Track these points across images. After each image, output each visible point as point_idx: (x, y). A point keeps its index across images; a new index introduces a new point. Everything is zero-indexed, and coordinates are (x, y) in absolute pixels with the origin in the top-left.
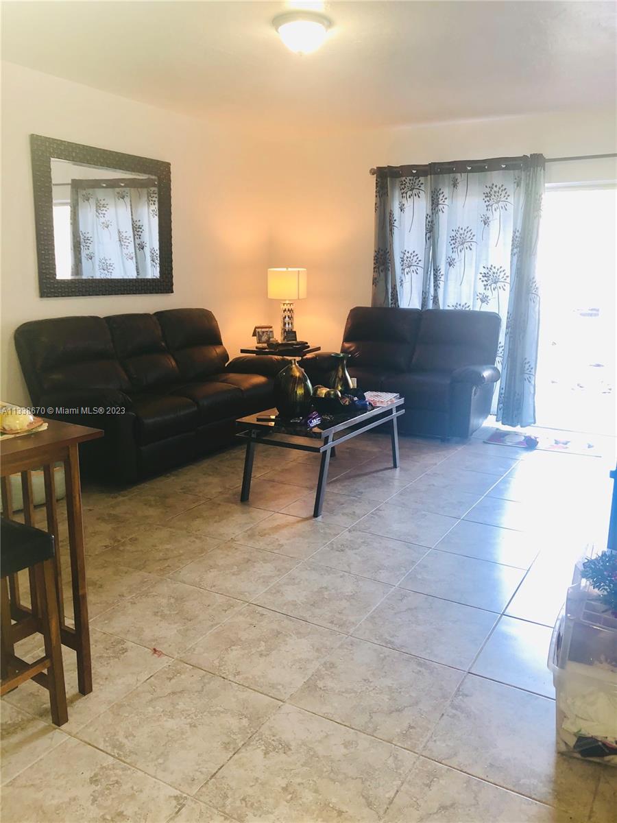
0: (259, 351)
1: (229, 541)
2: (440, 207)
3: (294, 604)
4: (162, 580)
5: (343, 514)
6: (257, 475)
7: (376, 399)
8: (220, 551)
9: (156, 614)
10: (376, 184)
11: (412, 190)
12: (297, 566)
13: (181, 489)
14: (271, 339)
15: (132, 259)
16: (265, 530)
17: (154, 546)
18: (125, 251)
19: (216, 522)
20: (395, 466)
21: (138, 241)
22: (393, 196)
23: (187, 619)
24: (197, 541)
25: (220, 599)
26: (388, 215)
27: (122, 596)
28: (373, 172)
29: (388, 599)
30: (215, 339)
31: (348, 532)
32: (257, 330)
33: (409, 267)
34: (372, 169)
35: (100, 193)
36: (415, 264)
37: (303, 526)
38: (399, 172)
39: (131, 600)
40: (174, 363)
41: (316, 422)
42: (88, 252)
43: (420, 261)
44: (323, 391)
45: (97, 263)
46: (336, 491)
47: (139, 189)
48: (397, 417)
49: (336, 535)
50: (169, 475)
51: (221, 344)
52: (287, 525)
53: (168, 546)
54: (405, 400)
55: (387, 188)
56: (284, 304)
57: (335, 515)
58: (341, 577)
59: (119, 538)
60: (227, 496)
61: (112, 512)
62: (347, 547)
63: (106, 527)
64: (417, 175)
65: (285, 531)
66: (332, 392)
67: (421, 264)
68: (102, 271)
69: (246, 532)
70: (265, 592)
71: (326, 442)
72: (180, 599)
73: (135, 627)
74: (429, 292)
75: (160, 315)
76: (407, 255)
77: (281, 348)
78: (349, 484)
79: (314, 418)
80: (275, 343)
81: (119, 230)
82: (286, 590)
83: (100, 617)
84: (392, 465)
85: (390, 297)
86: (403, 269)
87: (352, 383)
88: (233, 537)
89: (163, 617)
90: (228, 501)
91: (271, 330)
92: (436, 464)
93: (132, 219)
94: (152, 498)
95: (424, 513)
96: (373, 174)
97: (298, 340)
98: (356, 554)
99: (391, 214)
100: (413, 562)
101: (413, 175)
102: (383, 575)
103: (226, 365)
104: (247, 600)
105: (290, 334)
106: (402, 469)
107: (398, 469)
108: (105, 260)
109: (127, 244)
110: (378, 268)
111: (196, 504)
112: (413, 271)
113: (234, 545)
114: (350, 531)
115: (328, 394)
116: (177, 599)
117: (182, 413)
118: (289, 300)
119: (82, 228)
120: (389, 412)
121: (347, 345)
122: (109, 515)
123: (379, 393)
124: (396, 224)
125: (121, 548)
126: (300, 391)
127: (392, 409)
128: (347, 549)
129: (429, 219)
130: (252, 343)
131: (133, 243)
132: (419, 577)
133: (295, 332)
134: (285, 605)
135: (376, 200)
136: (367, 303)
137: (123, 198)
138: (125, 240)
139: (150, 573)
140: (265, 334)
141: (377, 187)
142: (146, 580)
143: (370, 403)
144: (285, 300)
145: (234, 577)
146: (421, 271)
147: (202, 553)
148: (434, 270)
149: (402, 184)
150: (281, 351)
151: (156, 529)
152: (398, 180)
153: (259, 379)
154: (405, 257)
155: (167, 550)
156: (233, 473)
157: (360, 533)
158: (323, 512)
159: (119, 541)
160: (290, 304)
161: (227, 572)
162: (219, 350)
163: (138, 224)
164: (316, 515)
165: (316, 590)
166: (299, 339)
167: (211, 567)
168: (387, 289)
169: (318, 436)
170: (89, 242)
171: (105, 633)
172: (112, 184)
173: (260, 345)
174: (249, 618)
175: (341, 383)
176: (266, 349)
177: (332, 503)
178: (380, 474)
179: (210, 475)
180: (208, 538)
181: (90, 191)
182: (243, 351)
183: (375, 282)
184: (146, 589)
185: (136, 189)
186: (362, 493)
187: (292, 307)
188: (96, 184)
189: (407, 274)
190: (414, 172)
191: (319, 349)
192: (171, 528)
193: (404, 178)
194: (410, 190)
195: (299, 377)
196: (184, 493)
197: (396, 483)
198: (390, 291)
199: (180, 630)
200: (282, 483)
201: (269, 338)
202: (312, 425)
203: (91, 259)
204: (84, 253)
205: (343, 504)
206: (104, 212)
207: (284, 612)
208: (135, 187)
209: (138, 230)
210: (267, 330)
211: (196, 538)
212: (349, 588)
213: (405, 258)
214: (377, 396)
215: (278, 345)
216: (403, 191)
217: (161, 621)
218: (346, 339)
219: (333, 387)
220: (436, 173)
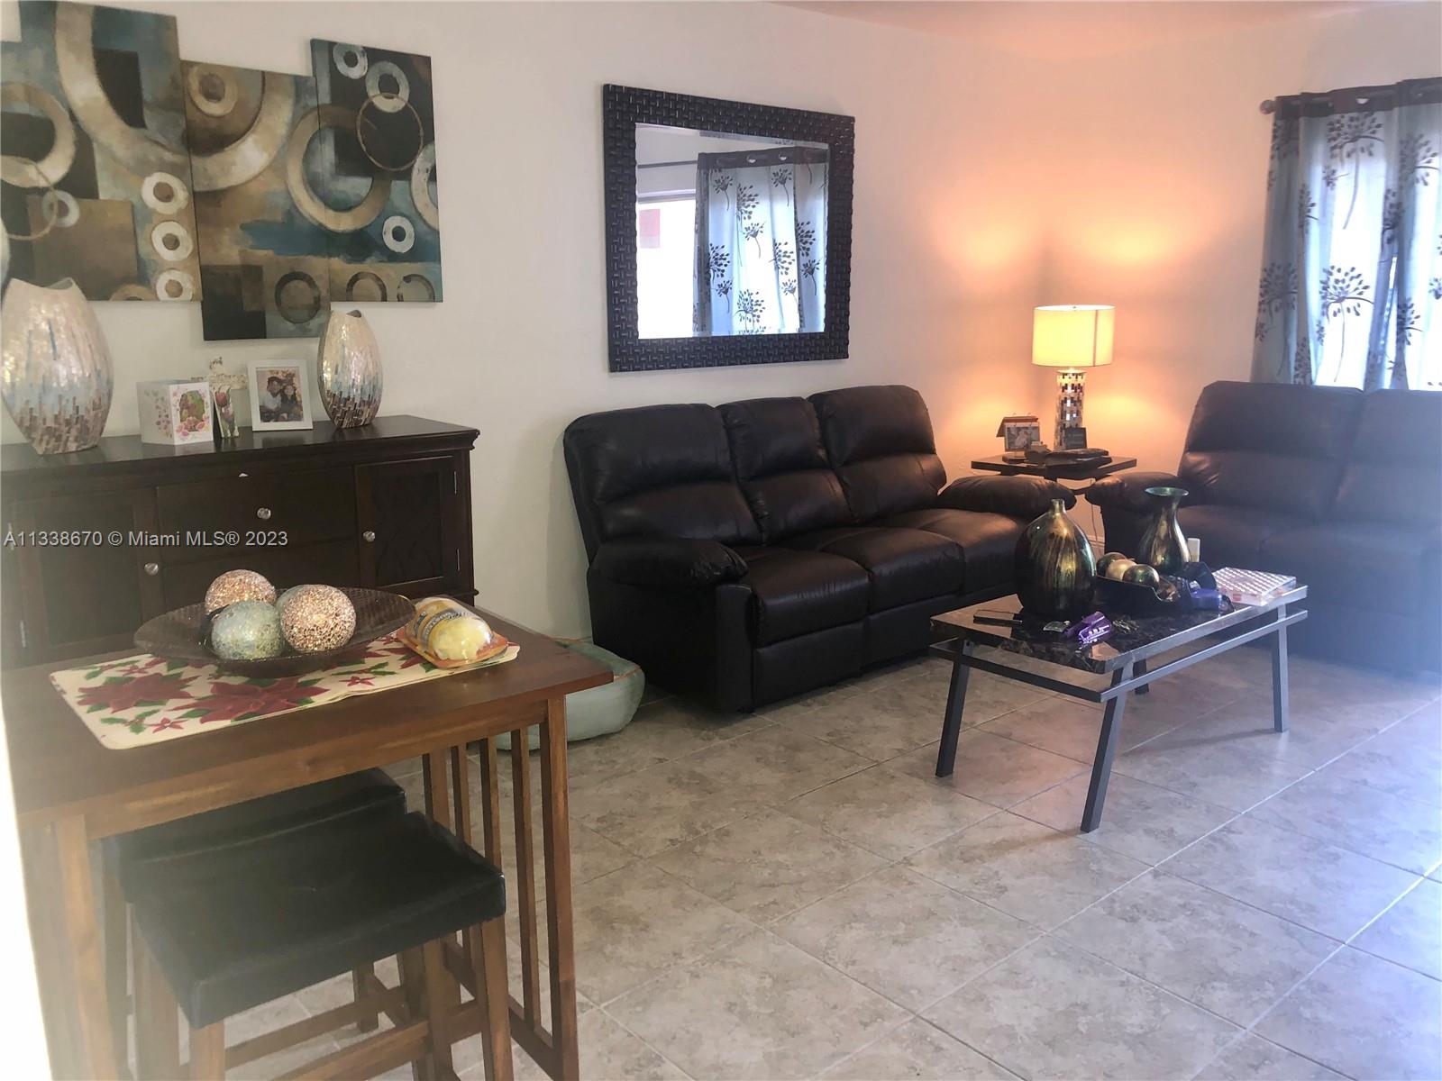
0: (1008, 468)
1: (900, 863)
2: (1421, 172)
3: (1011, 1034)
4: (756, 930)
5: (1148, 832)
6: (975, 721)
7: (1241, 588)
8: (876, 884)
9: (730, 1007)
10: (1275, 131)
11: (1354, 140)
12: (1029, 943)
13: (828, 735)
14: (1033, 444)
15: (792, 291)
16: (975, 847)
17: (757, 852)
18: (783, 278)
19: (880, 816)
20: (1278, 728)
21: (804, 260)
22: (1310, 156)
23: (788, 1031)
24: (838, 854)
25: (859, 996)
26: (1296, 194)
27: (677, 955)
28: (1267, 107)
29: (1226, 1059)
30: (922, 443)
31: (1150, 877)
32: (1008, 425)
33: (1340, 300)
34: (1265, 102)
35: (745, 175)
36: (1355, 294)
37: (1057, 852)
38: (1327, 104)
39: (692, 968)
40: (838, 489)
41: (1094, 635)
42: (720, 281)
43: (1366, 288)
44: (1122, 567)
45: (735, 299)
46: (1138, 774)
47: (810, 165)
48: (1288, 627)
49: (1122, 880)
50: (809, 701)
51: (932, 451)
52: (1023, 844)
53: (781, 858)
54: (1309, 592)
55: (1297, 138)
56: (1064, 375)
57: (1129, 832)
58: (1122, 984)
59: (698, 826)
60: (913, 760)
61: (698, 770)
62: (1145, 912)
63: (680, 800)
64: (1369, 109)
65: (1014, 857)
66: (1140, 572)
67: (1370, 294)
68: (743, 314)
69: (935, 846)
70: (954, 996)
71: (1117, 679)
72: (783, 981)
73: (688, 1032)
74: (1383, 353)
75: (818, 399)
76: (1336, 275)
77: (1052, 462)
78: (1168, 760)
79: (1094, 627)
80: (1040, 451)
81: (774, 241)
82: (998, 998)
83: (629, 996)
84: (1271, 724)
85: (1293, 364)
86: (1326, 306)
87: (1189, 549)
88: (908, 854)
89: (744, 1016)
90: (911, 772)
91: (1034, 424)
92: (1376, 731)
93: (796, 220)
94: (772, 748)
95: (1332, 849)
96: (1268, 112)
97: (1090, 445)
98: (1163, 932)
99: (1305, 192)
100: (1294, 974)
101: (1361, 108)
102: (1220, 996)
103: (939, 493)
104: (914, 1009)
105: (1072, 433)
106: (1294, 737)
107: (1284, 735)
108: (750, 294)
109: (786, 265)
110: (1269, 303)
111: (851, 770)
112: (1349, 310)
113: (908, 874)
114: (1156, 874)
115: (1131, 573)
116: (775, 981)
117: (838, 589)
118: (1076, 368)
119: (712, 239)
120: (1271, 616)
121: (1193, 458)
122: (692, 774)
123: (1250, 574)
124: (1315, 212)
125: (698, 849)
126: (1068, 566)
127: (1277, 609)
128: (1143, 919)
129: (1392, 200)
130: (996, 449)
131: (795, 263)
132: (1307, 1013)
133: (1085, 429)
134: (989, 1033)
135: (1271, 165)
136: (1242, 374)
137: (783, 182)
138: (783, 259)
139: (738, 911)
140: (1022, 432)
141: (1275, 137)
142: (728, 926)
143: (1225, 598)
144: (1067, 368)
145: (895, 949)
146: (1367, 310)
147: (841, 882)
148: (1399, 307)
149: (1332, 130)
150: (1049, 467)
151: (768, 816)
152: (1323, 122)
153: (1002, 525)
154: (1332, 279)
155: (780, 865)
156: (930, 711)
157: (1178, 882)
158: (1105, 823)
159: (697, 833)
160: (1076, 375)
161: (885, 933)
162: (926, 464)
163: (806, 228)
164: (1088, 824)
165: (1060, 1008)
166: (1092, 444)
167: (856, 918)
168: (1286, 346)
169: (1097, 667)
170: (725, 262)
171: (630, 1035)
172: (765, 158)
173: (1011, 455)
174: (910, 1050)
175: (1164, 550)
176: (1021, 461)
177: (1125, 801)
178: (1241, 744)
179: (885, 710)
180: (859, 850)
181: (729, 172)
182: (976, 465)
183: (1260, 331)
184: (724, 946)
185: (805, 165)
186: (1195, 785)
187: (1080, 380)
188: (738, 160)
189: (1335, 314)
190: (1362, 101)
191: (1132, 463)
192: (794, 817)
193: (1337, 117)
194: (1351, 141)
195: (1067, 538)
196: (832, 743)
197: (1277, 770)
198: (1294, 348)
199: (770, 1053)
200: (1025, 743)
201: (1030, 441)
202: (1086, 641)
203: (726, 292)
204: (715, 282)
205: (1147, 808)
206: (750, 209)
207: (984, 1048)
208: (803, 163)
209: (805, 239)
210: (1027, 424)
211: (838, 847)
212: (1135, 1019)
213: (1331, 283)
214: (1244, 580)
215: (1048, 455)
216: (1333, 143)
217: (737, 1025)
218: (1194, 445)
219: (1145, 560)
220: (1411, 102)
